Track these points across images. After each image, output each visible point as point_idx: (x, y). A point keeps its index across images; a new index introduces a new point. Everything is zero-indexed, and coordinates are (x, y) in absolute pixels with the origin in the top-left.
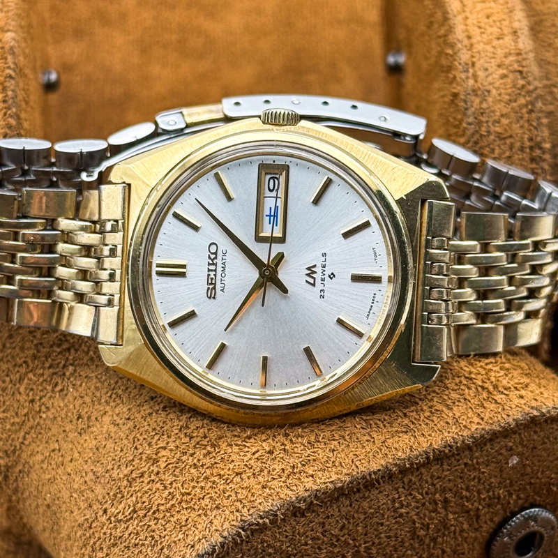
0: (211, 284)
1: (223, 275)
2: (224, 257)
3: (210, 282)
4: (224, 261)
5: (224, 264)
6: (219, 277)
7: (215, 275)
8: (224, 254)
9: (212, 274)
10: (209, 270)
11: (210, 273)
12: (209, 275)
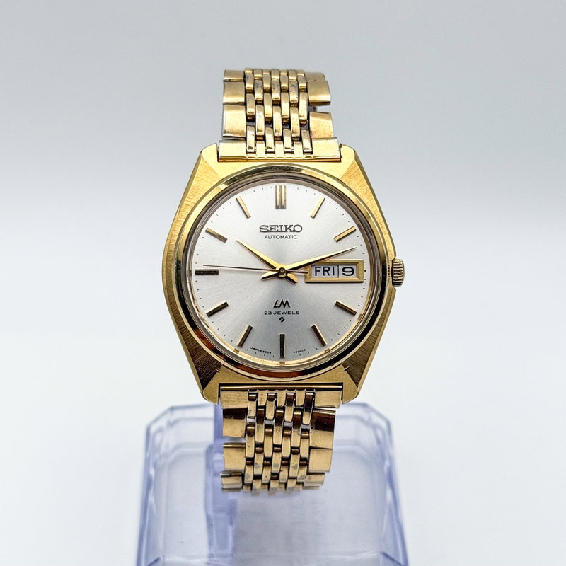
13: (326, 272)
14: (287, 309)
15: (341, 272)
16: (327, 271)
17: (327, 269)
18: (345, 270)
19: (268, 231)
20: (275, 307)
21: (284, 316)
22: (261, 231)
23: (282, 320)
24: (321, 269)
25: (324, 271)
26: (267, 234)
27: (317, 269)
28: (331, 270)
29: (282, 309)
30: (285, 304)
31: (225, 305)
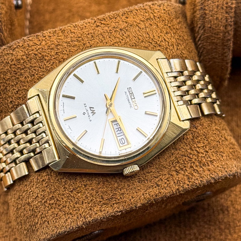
0: (131, 93)
1: (128, 98)
2: (130, 105)
3: (132, 94)
4: (130, 104)
5: (129, 103)
6: (129, 97)
7: (131, 97)
8: (131, 106)
9: (132, 97)
10: (134, 98)
11: (134, 97)
12: (134, 96)
13: (117, 129)
14: (91, 115)
15: (121, 137)
16: (119, 130)
17: (120, 130)
18: (123, 139)
19: (129, 92)
20: (90, 108)
21: (86, 114)
22: (128, 88)
23: (84, 114)
24: (118, 127)
25: (118, 128)
26: (128, 92)
27: (118, 125)
28: (120, 132)
29: (90, 112)
30: (93, 113)
31: (82, 81)
